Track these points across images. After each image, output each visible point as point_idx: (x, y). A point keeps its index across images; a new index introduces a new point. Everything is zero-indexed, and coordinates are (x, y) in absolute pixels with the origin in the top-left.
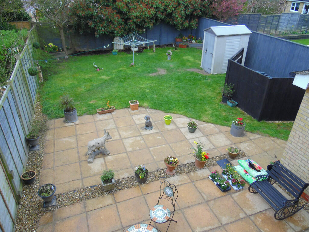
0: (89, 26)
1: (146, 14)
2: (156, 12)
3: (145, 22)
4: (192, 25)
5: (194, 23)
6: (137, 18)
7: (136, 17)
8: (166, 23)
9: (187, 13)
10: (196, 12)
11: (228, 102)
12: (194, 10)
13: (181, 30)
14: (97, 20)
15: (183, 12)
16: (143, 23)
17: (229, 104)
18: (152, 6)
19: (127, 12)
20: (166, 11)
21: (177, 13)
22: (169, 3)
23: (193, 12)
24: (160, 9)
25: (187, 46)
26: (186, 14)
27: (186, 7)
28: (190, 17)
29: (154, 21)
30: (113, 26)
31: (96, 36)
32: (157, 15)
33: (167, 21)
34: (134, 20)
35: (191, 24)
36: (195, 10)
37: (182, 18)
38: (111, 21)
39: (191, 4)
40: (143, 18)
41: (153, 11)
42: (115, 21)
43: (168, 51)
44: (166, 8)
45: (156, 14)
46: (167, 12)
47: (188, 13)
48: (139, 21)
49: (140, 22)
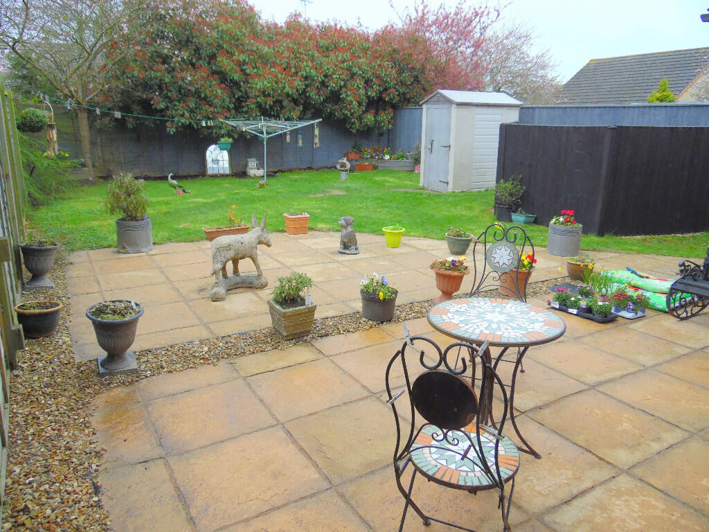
0: (153, 107)
1: (284, 88)
2: (307, 86)
3: (282, 107)
4: (382, 122)
5: (385, 116)
6: (265, 96)
7: (264, 93)
8: (326, 115)
9: (369, 93)
10: (389, 95)
11: (514, 216)
12: (384, 90)
13: (358, 130)
14: (173, 94)
15: (362, 92)
16: (279, 109)
17: (519, 218)
18: (296, 73)
19: (242, 83)
20: (327, 87)
21: (349, 93)
22: (332, 70)
23: (381, 93)
24: (314, 80)
25: (375, 168)
26: (368, 97)
27: (368, 82)
28: (376, 104)
29: (301, 108)
30: (211, 109)
31: (168, 131)
32: (308, 95)
33: (329, 110)
34: (259, 99)
35: (379, 118)
36: (386, 90)
37: (360, 104)
38: (205, 98)
39: (377, 77)
40: (279, 95)
41: (299, 83)
42: (216, 97)
43: (340, 161)
44: (326, 80)
45: (304, 92)
46: (329, 88)
47: (372, 94)
48: (270, 102)
49: (272, 103)
